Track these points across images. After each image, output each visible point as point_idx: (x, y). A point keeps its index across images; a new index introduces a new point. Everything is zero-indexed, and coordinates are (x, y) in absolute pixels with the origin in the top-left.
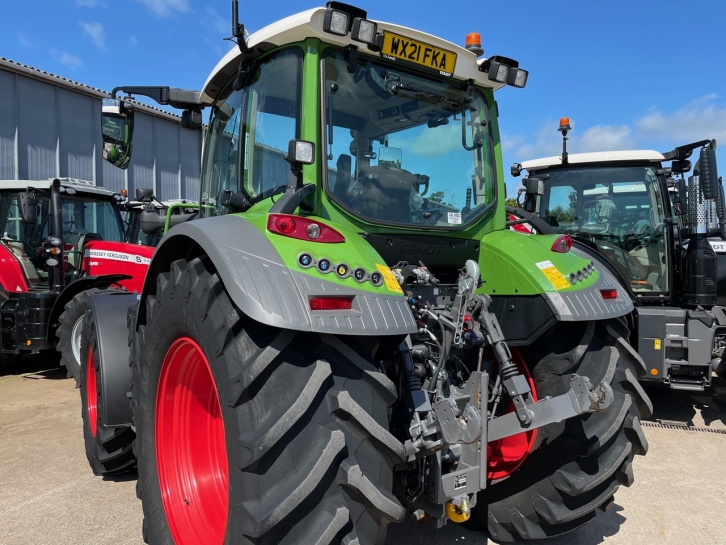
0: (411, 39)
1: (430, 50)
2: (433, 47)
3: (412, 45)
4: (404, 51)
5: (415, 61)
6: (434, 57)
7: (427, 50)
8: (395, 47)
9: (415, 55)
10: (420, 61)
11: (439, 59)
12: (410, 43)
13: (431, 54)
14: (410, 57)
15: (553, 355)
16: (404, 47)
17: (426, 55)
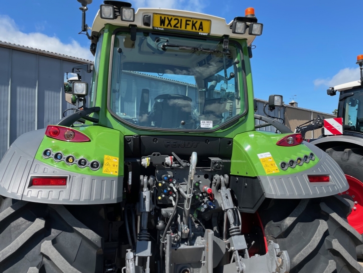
0: (174, 16)
1: (190, 21)
2: (192, 18)
3: (175, 19)
4: (169, 23)
5: (179, 28)
6: (194, 25)
7: (187, 21)
8: (162, 22)
9: (179, 25)
10: (183, 28)
11: (197, 25)
12: (174, 18)
13: (191, 23)
14: (175, 26)
15: (272, 222)
16: (170, 21)
17: (187, 24)
